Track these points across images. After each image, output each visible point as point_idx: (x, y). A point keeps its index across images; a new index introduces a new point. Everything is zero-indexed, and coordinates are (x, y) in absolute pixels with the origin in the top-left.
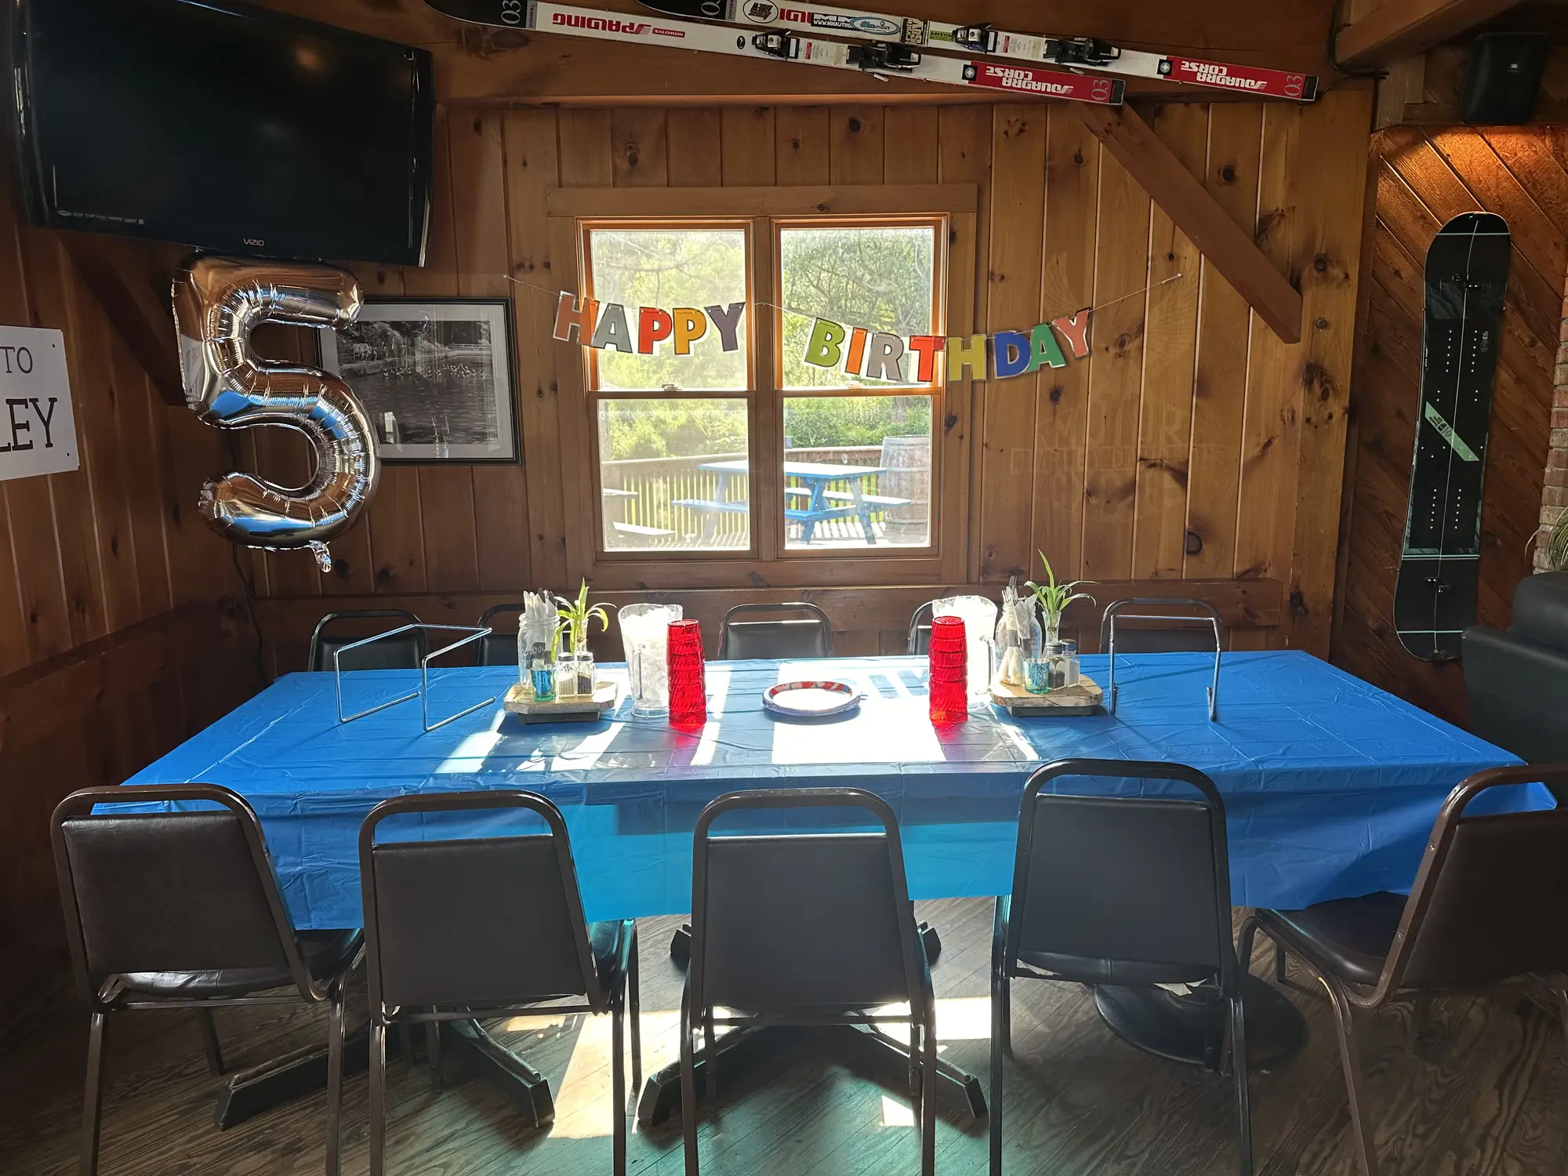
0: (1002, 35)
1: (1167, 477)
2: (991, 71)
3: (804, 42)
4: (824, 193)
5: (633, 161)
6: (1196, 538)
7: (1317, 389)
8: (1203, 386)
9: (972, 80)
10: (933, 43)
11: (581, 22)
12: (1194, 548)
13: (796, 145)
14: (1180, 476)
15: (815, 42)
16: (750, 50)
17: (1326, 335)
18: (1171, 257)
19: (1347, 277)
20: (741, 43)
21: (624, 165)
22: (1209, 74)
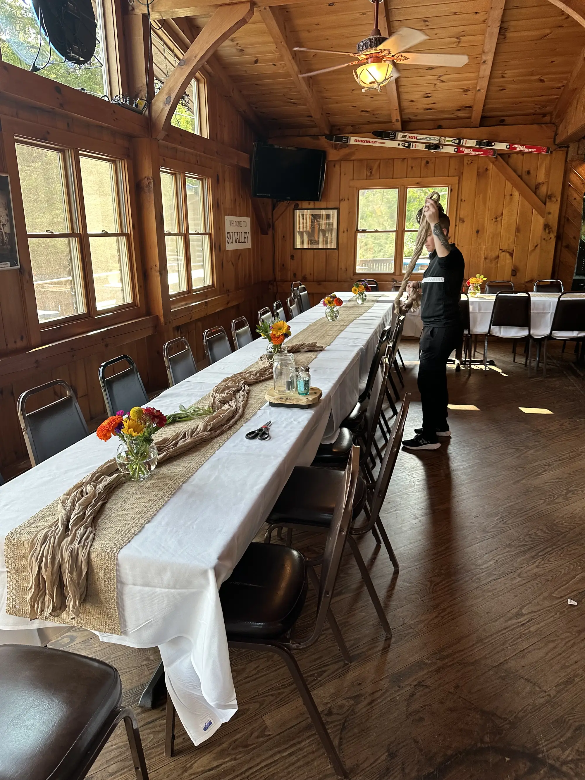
0: (465, 140)
1: (508, 255)
2: (461, 149)
3: (414, 144)
4: (418, 180)
5: (371, 173)
6: (515, 272)
7: (547, 231)
8: (518, 230)
9: (456, 152)
10: (447, 143)
11: (361, 141)
12: (514, 274)
13: (412, 168)
14: (511, 255)
15: (417, 144)
16: (401, 147)
17: (550, 216)
18: (511, 195)
19: (557, 200)
20: (399, 145)
21: (369, 174)
22: (520, 148)
